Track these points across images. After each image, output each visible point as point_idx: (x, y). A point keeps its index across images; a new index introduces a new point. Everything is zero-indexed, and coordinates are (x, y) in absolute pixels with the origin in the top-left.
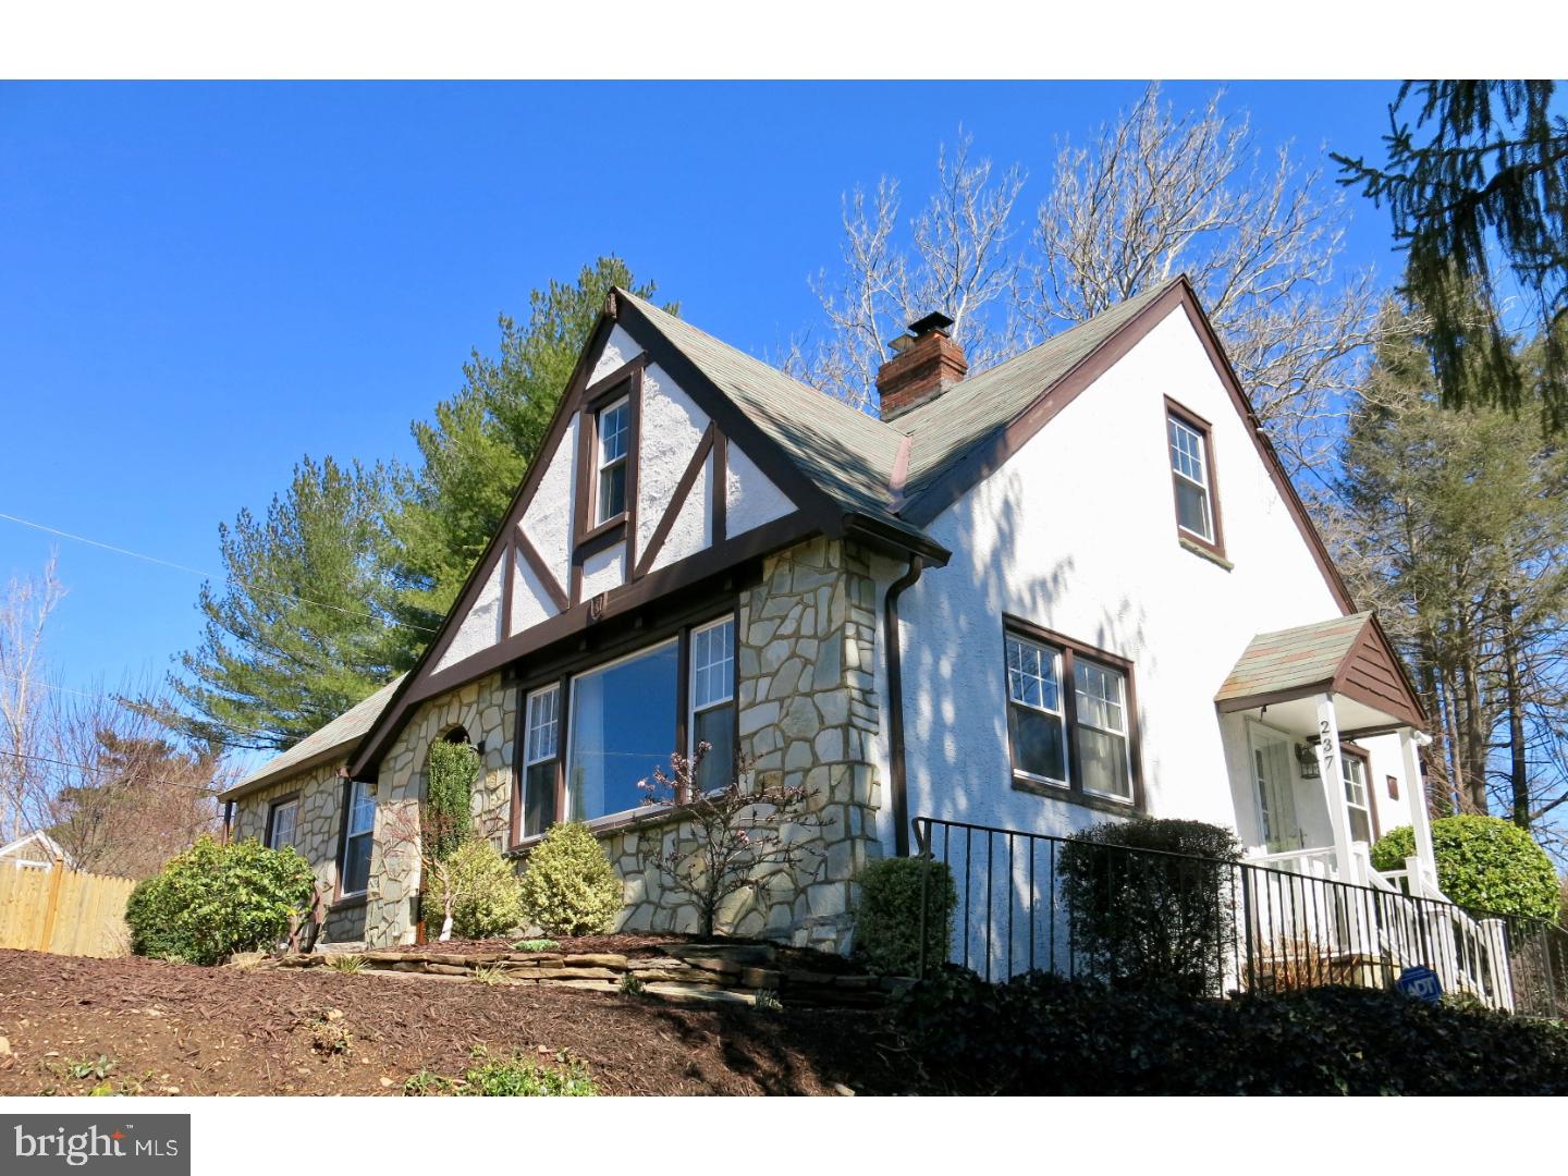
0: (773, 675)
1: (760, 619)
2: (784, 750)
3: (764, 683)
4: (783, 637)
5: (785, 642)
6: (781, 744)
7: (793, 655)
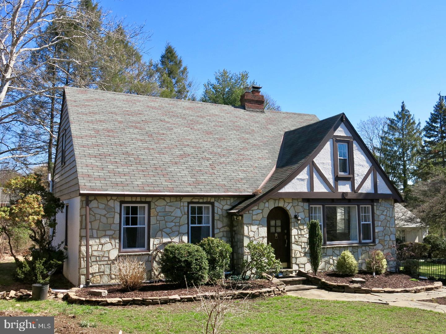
0: (382, 222)
1: (378, 210)
2: (385, 236)
3: (380, 223)
4: (384, 215)
5: (384, 216)
6: (384, 235)
7: (385, 219)
